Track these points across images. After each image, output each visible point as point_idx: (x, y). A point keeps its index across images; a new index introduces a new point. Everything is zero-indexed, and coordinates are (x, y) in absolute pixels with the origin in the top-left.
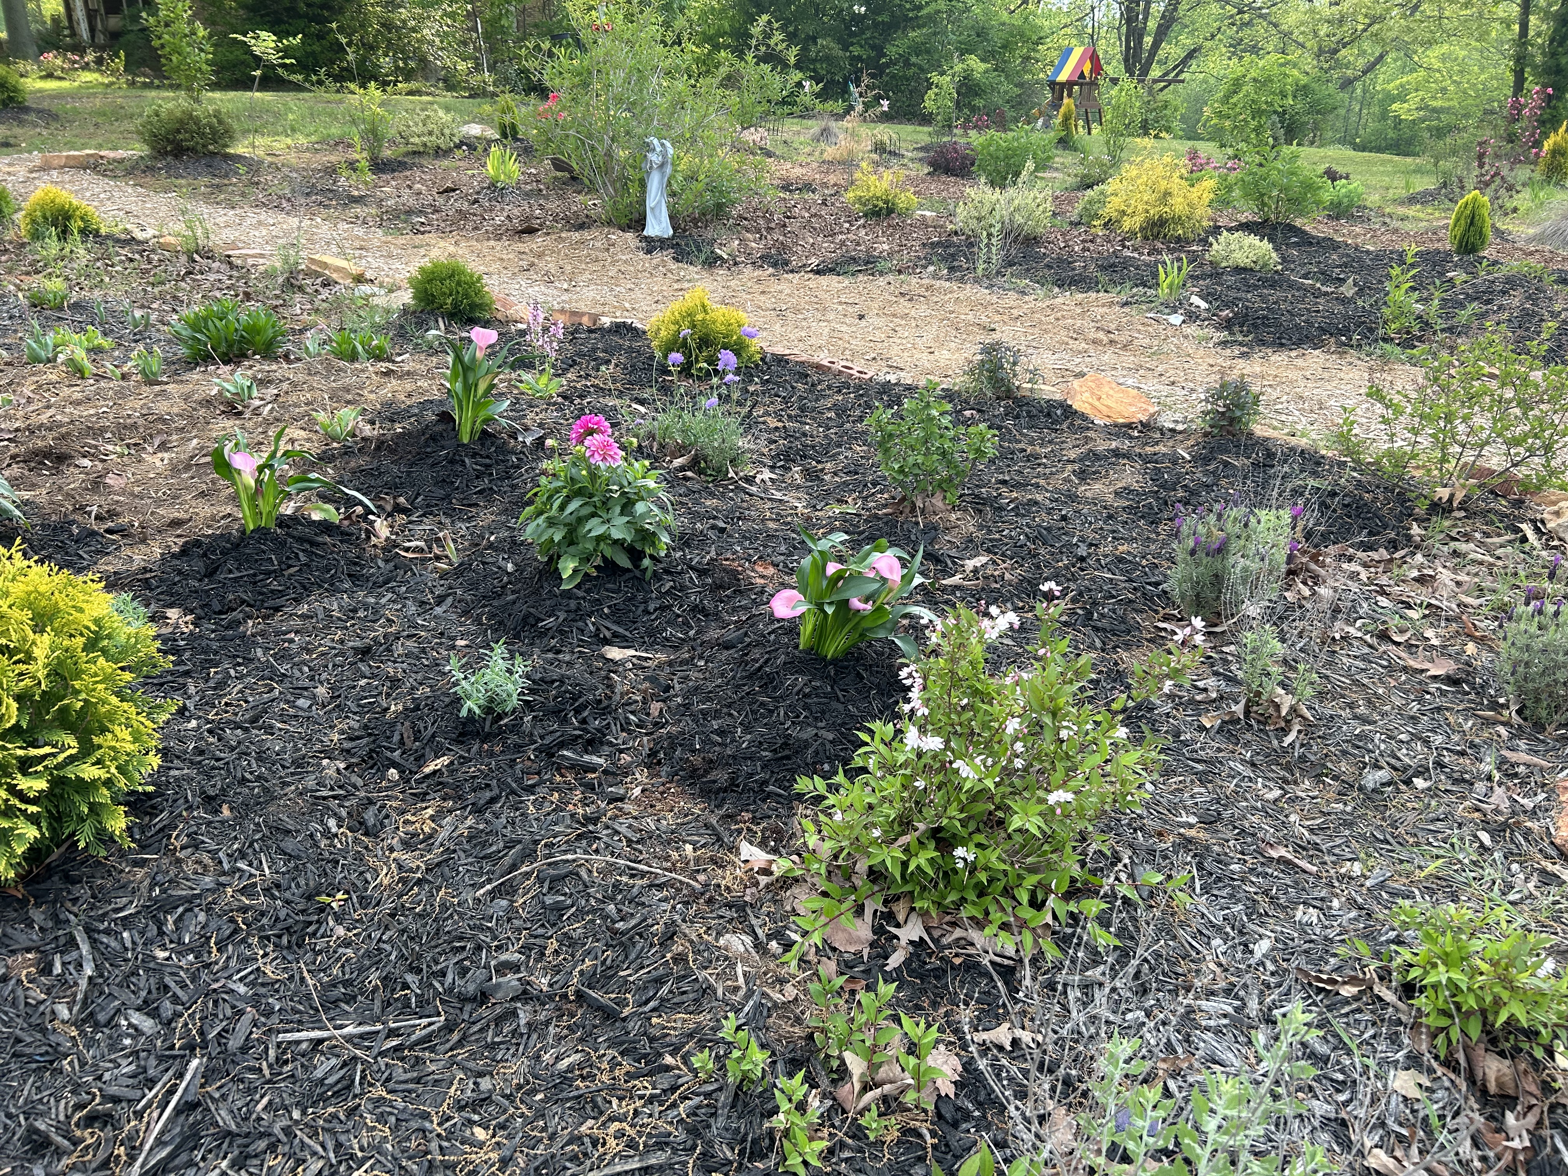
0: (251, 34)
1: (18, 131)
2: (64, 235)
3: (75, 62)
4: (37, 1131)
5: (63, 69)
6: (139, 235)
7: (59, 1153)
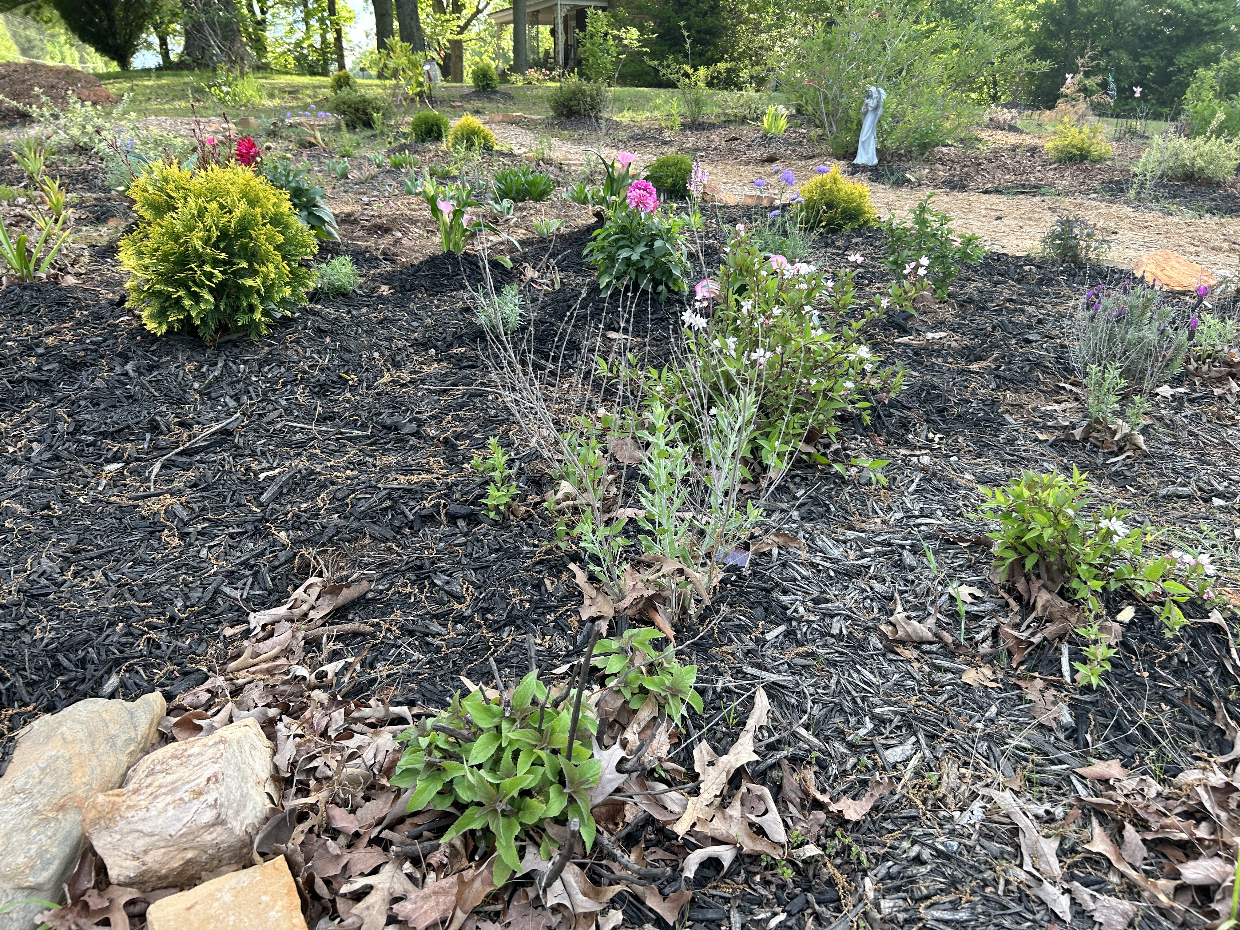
0: (623, 29)
1: (487, 105)
2: (470, 147)
3: (545, 75)
4: (156, 421)
5: (538, 80)
6: (516, 152)
7: (161, 433)
